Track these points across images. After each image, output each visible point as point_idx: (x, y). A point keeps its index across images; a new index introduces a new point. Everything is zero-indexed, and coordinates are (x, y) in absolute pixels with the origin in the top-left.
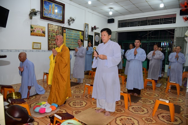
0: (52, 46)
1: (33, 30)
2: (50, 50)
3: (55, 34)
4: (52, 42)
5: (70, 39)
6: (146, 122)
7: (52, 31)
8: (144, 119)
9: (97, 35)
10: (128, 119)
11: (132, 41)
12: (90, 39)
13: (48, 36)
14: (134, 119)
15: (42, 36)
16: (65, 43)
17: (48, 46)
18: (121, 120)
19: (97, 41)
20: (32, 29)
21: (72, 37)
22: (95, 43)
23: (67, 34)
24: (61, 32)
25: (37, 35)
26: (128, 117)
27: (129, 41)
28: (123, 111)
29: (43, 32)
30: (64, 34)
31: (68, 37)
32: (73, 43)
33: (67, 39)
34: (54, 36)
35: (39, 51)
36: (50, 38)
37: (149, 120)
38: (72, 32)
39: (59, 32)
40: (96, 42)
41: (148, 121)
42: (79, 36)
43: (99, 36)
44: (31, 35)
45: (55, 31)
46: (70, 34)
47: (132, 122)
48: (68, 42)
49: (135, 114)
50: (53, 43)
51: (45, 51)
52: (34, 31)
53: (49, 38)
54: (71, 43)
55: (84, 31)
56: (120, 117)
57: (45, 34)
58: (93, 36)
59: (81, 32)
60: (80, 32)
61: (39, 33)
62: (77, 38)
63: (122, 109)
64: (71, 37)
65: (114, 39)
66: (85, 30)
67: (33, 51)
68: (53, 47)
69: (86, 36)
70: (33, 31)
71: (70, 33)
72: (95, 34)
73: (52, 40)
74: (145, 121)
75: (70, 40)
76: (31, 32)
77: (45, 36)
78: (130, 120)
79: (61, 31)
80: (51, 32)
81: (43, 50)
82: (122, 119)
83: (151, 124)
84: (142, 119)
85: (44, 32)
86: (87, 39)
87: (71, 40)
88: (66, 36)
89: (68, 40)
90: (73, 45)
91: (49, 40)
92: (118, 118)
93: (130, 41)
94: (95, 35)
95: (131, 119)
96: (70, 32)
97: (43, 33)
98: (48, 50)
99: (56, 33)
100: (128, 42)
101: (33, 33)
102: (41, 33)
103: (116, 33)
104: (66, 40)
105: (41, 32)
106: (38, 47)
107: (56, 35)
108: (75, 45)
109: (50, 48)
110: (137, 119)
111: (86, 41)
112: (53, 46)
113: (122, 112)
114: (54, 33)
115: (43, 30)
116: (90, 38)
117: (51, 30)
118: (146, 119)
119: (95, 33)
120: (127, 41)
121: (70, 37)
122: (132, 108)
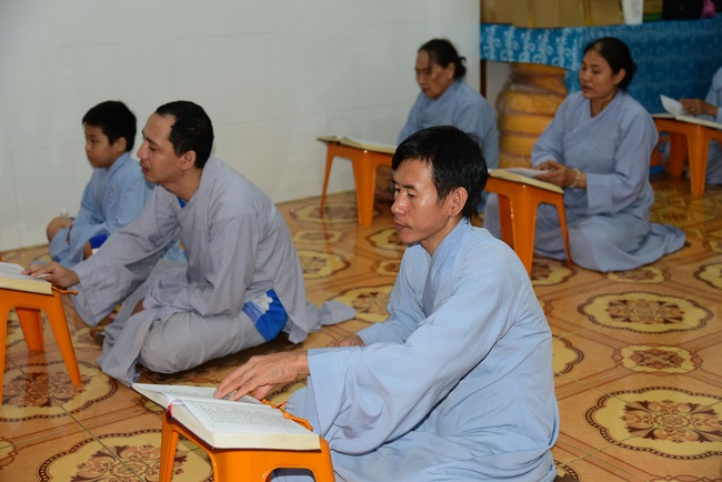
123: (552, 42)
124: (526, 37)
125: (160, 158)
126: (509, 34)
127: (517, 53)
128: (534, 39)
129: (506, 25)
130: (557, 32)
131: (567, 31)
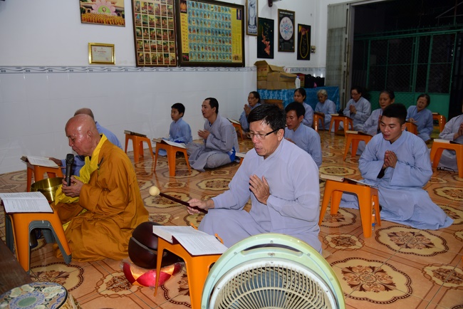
0: (147, 55)
1: (87, 7)
2: (142, 66)
3: (153, 17)
4: (145, 42)
5: (202, 31)
6: (439, 281)
7: (145, 8)
8: (429, 271)
9: (285, 19)
10: (373, 268)
11: (400, 33)
12: (265, 29)
13: (134, 23)
14: (394, 269)
15: (115, 24)
16: (188, 43)
17: (137, 55)
18: (347, 270)
19: (287, 36)
20: (83, 4)
21: (208, 27)
22: (280, 43)
23: (192, 16)
24: (172, 11)
25: (100, 22)
26: (373, 264)
27: (389, 34)
28: (359, 245)
29: (116, 11)
30: (181, 17)
31: (196, 25)
32: (211, 43)
33: (192, 33)
34: (152, 24)
35: (109, 71)
36: (140, 29)
37: (448, 276)
38: (207, 10)
39: (167, 11)
40: (284, 41)
41: (446, 279)
42: (228, 21)
43: (293, 21)
44: (84, 21)
45: (155, 7)
46: (199, 16)
47: (384, 281)
48: (196, 42)
49: (397, 254)
50: (150, 45)
51: (126, 70)
52: (91, 8)
53: (138, 30)
54: (204, 43)
55: (243, 6)
56: (345, 261)
57: (123, 16)
58: (273, 21)
59: (234, 10)
60: (230, 8)
61: (107, 13)
62: (222, 28)
63: (354, 238)
64: (204, 26)
65: (342, 28)
66: (246, 4)
67: (91, 71)
68: (151, 57)
69: (252, 22)
70: (87, 10)
71: (201, 14)
72: (279, 14)
73: (147, 36)
74: (434, 279)
75: (200, 34)
76: (82, 11)
77: (123, 25)
78: (380, 274)
79: (171, 7)
80: (141, 11)
81: (120, 67)
82: (350, 269)
83: (456, 288)
84: (423, 271)
85: (121, 11)
86: (255, 30)
87: (204, 34)
88: (190, 22)
89: (194, 36)
90: (212, 52)
91: (136, 35)
92: (337, 265)
93: (394, 34)
94: (280, 19)
95: (382, 271)
96: (199, 9)
97: (119, 15)
98: (137, 66)
99: (158, 12)
100: (386, 37)
101: (86, 15)
102: (111, 15)
103: (348, 7)
104: (190, 36)
105: (110, 13)
106: (107, 59)
107: (158, 18)
108: (219, 52)
109: (142, 61)
110: (404, 271)
111: (250, 37)
112: (150, 53)
113: (353, 247)
114: (151, 12)
115: (116, 5)
116: (265, 26)
117: (142, 5)
118: (437, 273)
119: (280, 10)
120: (384, 35)
121: (200, 26)
122: (390, 236)
123: (278, 93)
124: (271, 92)
125: (207, 109)
126: (266, 92)
127: (268, 97)
128: (273, 93)
129: (265, 89)
130: (280, 90)
131: (283, 90)
